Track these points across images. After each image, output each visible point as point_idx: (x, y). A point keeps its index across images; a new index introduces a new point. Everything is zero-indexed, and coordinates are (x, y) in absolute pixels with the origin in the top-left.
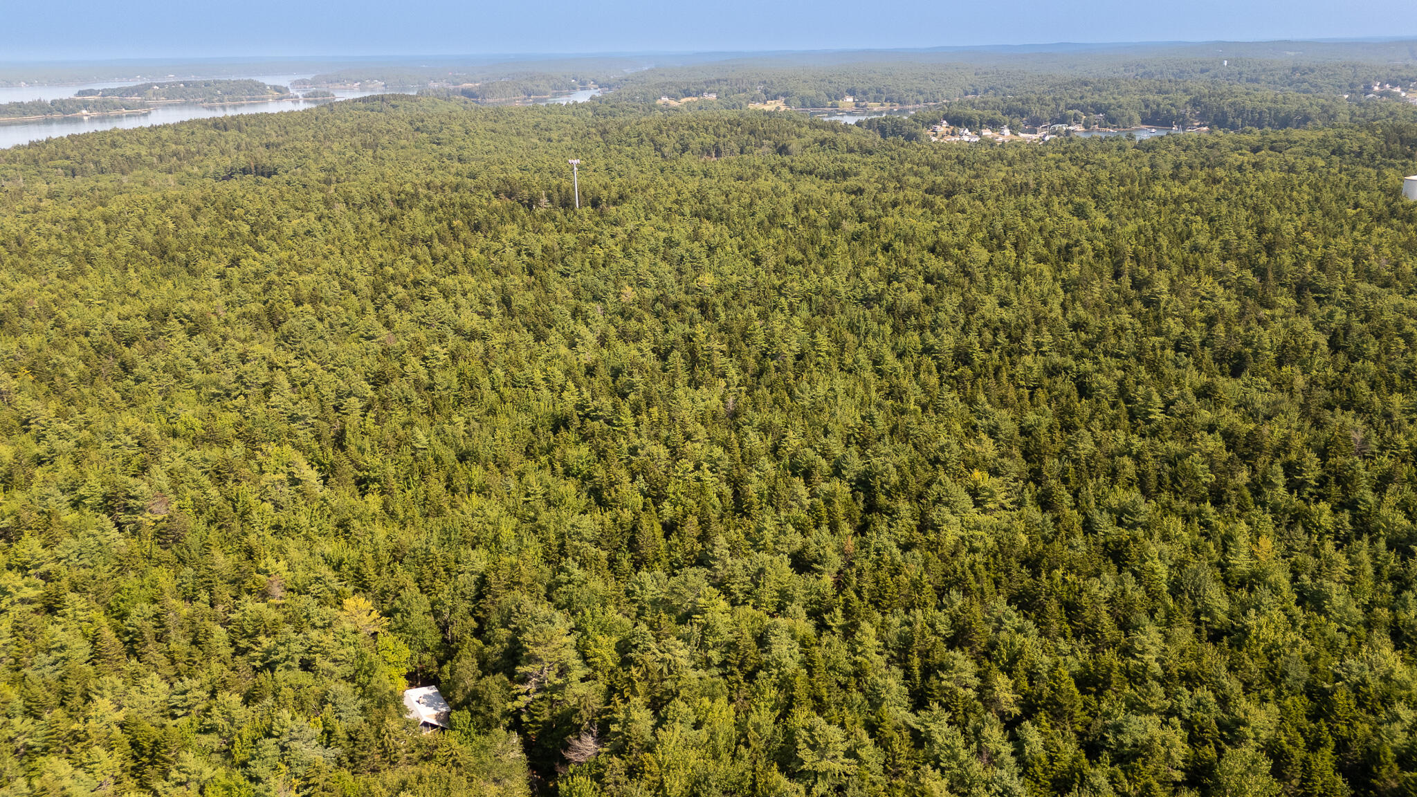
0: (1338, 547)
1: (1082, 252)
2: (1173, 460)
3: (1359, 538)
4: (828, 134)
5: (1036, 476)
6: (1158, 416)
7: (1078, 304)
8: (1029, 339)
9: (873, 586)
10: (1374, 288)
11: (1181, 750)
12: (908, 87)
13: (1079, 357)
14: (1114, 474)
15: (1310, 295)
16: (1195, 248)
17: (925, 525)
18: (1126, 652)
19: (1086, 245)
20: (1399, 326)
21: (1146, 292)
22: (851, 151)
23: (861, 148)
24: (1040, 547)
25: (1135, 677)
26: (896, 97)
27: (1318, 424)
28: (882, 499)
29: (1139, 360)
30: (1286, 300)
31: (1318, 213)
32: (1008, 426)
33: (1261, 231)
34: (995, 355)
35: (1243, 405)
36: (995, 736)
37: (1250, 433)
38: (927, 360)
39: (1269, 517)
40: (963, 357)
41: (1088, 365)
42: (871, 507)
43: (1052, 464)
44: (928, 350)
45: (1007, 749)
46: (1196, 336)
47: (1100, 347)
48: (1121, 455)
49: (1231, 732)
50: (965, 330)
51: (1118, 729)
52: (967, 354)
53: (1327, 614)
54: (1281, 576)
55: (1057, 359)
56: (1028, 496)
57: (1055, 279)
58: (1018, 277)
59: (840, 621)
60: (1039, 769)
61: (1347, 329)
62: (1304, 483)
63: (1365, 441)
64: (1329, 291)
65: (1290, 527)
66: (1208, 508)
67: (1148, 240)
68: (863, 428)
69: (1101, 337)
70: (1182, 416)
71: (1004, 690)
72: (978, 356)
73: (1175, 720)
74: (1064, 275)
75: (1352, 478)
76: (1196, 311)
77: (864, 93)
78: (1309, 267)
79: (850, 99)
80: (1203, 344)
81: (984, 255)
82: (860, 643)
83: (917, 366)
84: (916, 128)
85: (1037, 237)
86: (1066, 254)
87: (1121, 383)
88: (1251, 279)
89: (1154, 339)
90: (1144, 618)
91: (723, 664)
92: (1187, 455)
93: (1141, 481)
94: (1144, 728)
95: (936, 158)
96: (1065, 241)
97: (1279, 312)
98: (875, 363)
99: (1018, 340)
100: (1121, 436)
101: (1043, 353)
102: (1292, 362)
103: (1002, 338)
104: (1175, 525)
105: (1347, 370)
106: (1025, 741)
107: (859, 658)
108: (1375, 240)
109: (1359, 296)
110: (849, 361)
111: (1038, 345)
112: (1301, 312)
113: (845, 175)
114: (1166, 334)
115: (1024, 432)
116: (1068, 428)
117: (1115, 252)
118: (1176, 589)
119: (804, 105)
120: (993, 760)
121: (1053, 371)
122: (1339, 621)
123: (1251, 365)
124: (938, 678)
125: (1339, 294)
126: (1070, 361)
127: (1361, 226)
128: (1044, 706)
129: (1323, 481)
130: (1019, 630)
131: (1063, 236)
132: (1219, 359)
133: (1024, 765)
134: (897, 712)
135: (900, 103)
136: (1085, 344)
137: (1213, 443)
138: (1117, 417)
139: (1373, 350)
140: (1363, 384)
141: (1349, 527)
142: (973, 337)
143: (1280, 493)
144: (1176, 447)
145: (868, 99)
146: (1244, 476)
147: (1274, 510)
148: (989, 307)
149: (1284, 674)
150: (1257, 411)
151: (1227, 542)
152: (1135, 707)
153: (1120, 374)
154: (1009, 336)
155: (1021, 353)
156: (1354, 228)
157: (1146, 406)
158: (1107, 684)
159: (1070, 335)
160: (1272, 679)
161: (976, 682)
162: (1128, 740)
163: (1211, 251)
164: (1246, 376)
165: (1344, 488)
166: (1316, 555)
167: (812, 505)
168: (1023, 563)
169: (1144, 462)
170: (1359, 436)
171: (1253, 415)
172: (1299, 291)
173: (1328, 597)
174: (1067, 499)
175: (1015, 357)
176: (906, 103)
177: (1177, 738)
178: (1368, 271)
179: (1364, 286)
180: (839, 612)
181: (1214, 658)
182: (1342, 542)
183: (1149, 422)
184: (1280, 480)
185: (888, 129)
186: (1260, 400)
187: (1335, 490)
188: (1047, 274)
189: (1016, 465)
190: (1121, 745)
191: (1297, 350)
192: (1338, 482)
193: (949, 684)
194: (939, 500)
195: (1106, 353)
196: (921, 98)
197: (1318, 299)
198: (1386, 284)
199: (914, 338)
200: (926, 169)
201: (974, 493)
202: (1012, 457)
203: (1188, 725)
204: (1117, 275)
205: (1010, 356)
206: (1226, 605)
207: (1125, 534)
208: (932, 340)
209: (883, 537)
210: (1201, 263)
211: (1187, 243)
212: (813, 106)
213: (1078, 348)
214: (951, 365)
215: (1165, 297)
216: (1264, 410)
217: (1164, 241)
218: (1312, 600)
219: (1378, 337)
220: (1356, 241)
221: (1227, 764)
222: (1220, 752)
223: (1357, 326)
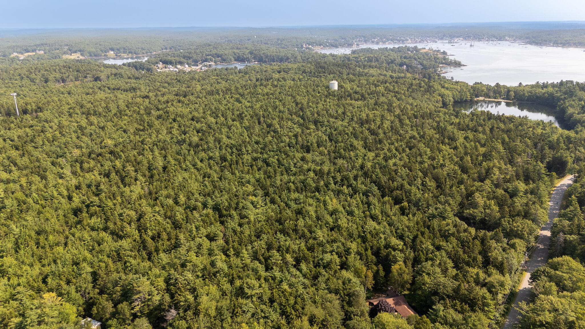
0: (351, 198)
1: (246, 116)
2: (303, 182)
3: (355, 194)
4: (114, 71)
5: (267, 194)
6: (294, 169)
7: (253, 135)
8: (244, 150)
9: (238, 239)
10: (334, 120)
11: (338, 260)
12: (137, 47)
13: (261, 153)
14: (289, 190)
15: (319, 124)
16: (280, 111)
17: (242, 217)
18: (315, 239)
19: (246, 113)
20: (344, 131)
21: (272, 128)
22: (129, 78)
23: (133, 76)
24: (279, 216)
25: (321, 245)
26: (133, 51)
27: (335, 164)
28: (224, 212)
29: (280, 152)
30: (313, 127)
31: (310, 96)
32: (253, 180)
33: (297, 104)
34: (234, 156)
35: (313, 161)
36: (294, 270)
37: (320, 169)
38: (212, 162)
39: (332, 193)
40: (223, 159)
41: (265, 156)
42: (221, 216)
43: (271, 190)
44: (210, 158)
45: (298, 273)
46: (294, 141)
47: (267, 149)
48: (289, 183)
49: (347, 252)
50: (220, 149)
51: (322, 259)
52: (224, 158)
53: (354, 216)
54: (341, 209)
55: (255, 155)
56: (268, 201)
57: (242, 127)
58: (229, 128)
59: (233, 253)
60: (308, 275)
61: (332, 134)
62: (337, 182)
63: (348, 166)
64: (323, 122)
65: (338, 195)
66: (317, 194)
67: (265, 110)
68: (204, 189)
69: (265, 146)
70: (300, 168)
71: (289, 258)
72: (229, 157)
73: (334, 253)
74: (244, 125)
75: (349, 178)
76: (290, 133)
77: (118, 50)
78: (316, 115)
79: (112, 53)
80: (296, 144)
81: (213, 120)
82: (243, 257)
83: (209, 164)
84: (150, 66)
85: (228, 112)
86: (241, 117)
87: (278, 160)
88: (301, 121)
89: (282, 144)
90: (316, 229)
91: (203, 276)
92: (306, 179)
93: (297, 190)
94: (328, 257)
95: (168, 79)
96: (238, 112)
97: (312, 130)
98: (194, 166)
99: (241, 150)
100: (286, 176)
101: (249, 153)
102: (321, 146)
103: (234, 150)
104: (311, 201)
105: (336, 147)
106: (302, 269)
107: (244, 262)
108: (328, 104)
109: (331, 123)
110: (184, 166)
111: (247, 151)
112: (318, 130)
113: (134, 89)
114: (285, 142)
115: (258, 181)
116: (269, 177)
117: (256, 115)
118: (318, 218)
119: (91, 55)
120: (295, 276)
121: (255, 159)
122: (358, 218)
123: (311, 149)
124: (271, 260)
125: (326, 123)
126: (259, 155)
127: (323, 99)
128: (302, 259)
129: (342, 180)
130: (285, 241)
131: (237, 110)
132: (302, 147)
133: (305, 276)
134: (263, 273)
135: (136, 54)
136: (261, 148)
137: (312, 174)
138: (282, 171)
139: (340, 140)
140: (342, 150)
141: (352, 192)
142: (224, 151)
143: (332, 186)
144: (302, 177)
145: (120, 52)
146: (322, 183)
147: (332, 191)
148: (225, 140)
149: (353, 234)
150: (318, 163)
151: (325, 203)
152: (324, 252)
153: (276, 157)
154: (237, 149)
155: (243, 154)
156: (321, 101)
157: (289, 166)
158: (314, 248)
159: (256, 146)
160: (350, 236)
161: (281, 258)
162: (325, 262)
163: (285, 112)
164: (311, 152)
165: (348, 181)
166: (347, 201)
167: (201, 220)
168: (276, 221)
169: (296, 183)
170: (346, 166)
171: (317, 164)
172: (316, 123)
173: (354, 212)
174: (279, 199)
175: (241, 156)
176: (138, 54)
177: (336, 257)
178: (330, 115)
179: (331, 119)
180: (231, 250)
181: (335, 234)
182: (351, 196)
183: (292, 171)
184: (332, 182)
185: (138, 66)
186: (318, 159)
187: (346, 182)
188: (238, 125)
189: (260, 192)
190: (324, 263)
191: (322, 142)
192: (346, 180)
193: (274, 261)
194: (243, 207)
195: (270, 151)
196: (144, 51)
197: (321, 125)
198: (336, 118)
199: (203, 155)
200: (166, 85)
201: (252, 203)
202: (258, 190)
203: (337, 253)
204: (259, 123)
205: (239, 156)
206: (332, 220)
207: (299, 207)
208: (211, 154)
209: (233, 224)
210: (284, 117)
211: (277, 110)
212: (95, 56)
213: (260, 150)
214: (220, 162)
215: (279, 130)
216: (320, 162)
217: (270, 110)
218: (350, 213)
219: (340, 135)
220: (323, 105)
221: (350, 260)
222: (346, 258)
223: (334, 133)
